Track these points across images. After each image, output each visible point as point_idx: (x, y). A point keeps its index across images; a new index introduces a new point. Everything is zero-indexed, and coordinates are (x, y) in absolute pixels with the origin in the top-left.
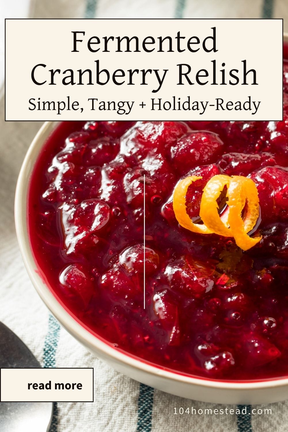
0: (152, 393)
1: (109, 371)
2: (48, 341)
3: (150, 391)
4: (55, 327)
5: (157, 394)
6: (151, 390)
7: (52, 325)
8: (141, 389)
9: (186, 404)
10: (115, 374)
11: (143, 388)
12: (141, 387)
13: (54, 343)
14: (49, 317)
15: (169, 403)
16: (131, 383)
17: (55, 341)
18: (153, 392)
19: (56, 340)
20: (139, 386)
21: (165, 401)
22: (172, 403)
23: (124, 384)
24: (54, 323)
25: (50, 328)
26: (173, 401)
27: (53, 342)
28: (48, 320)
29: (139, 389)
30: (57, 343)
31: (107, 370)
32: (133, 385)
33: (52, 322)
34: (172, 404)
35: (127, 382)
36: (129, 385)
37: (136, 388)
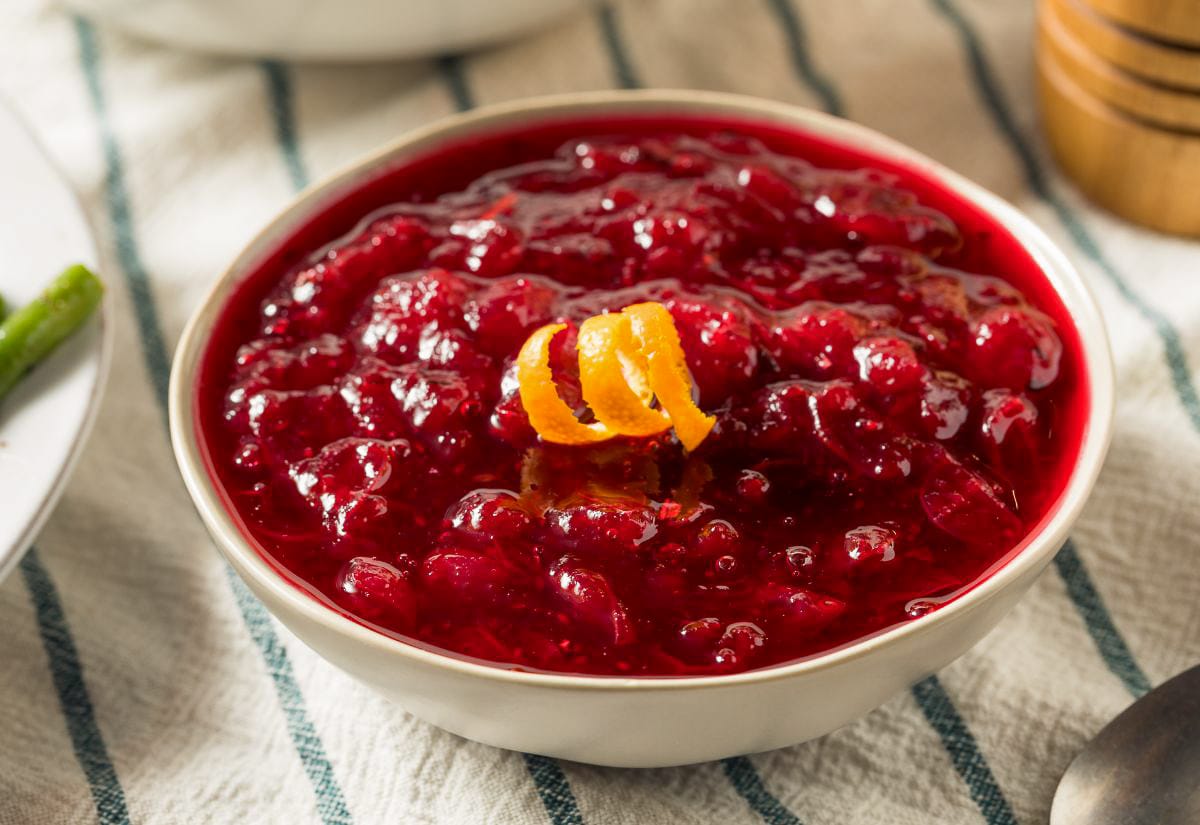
0: (577, 814)
1: (472, 809)
2: (328, 816)
3: (571, 813)
4: (318, 768)
5: (588, 813)
6: (572, 810)
7: (313, 768)
8: (551, 815)
9: (652, 809)
10: (487, 809)
11: (555, 811)
12: (550, 811)
13: (343, 812)
14: (298, 754)
15: (619, 820)
16: (528, 811)
17: (340, 807)
18: (578, 811)
19: (339, 804)
20: (545, 812)
21: (610, 820)
22: (624, 819)
23: (515, 819)
24: (313, 760)
25: (312, 777)
26: (625, 813)
27: (338, 812)
28: (299, 760)
29: (548, 816)
30: (346, 808)
31: (469, 807)
32: (534, 814)
33: (309, 760)
34: (627, 820)
35: (518, 814)
36: (525, 816)
37: (541, 817)
